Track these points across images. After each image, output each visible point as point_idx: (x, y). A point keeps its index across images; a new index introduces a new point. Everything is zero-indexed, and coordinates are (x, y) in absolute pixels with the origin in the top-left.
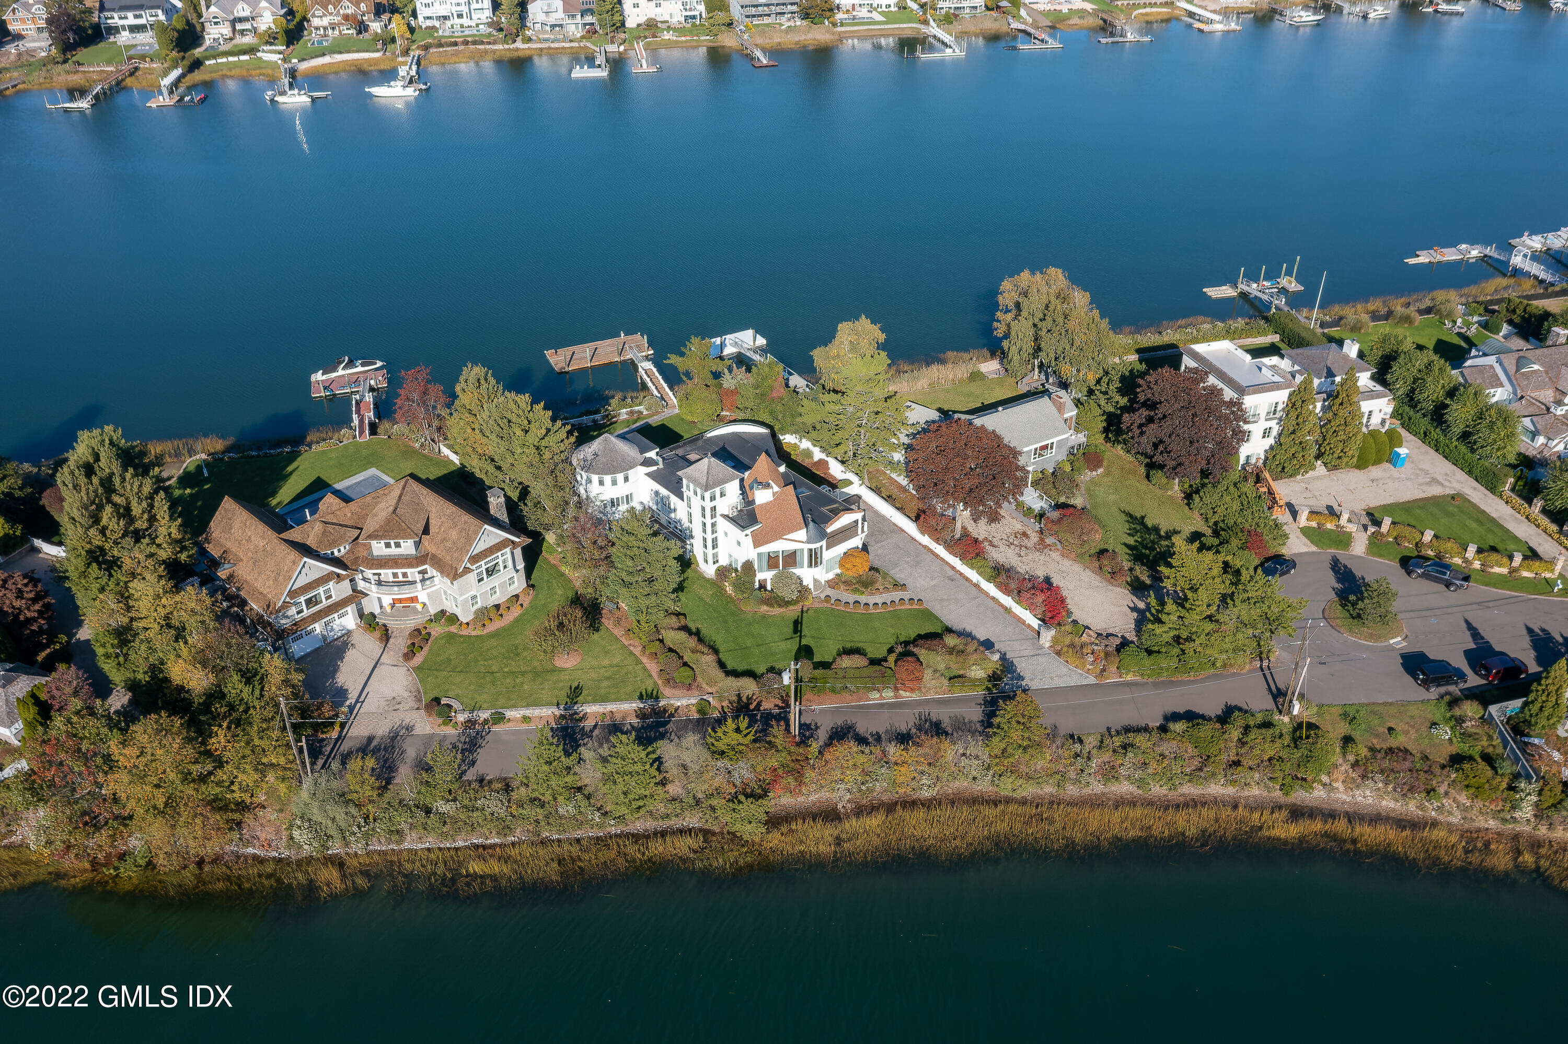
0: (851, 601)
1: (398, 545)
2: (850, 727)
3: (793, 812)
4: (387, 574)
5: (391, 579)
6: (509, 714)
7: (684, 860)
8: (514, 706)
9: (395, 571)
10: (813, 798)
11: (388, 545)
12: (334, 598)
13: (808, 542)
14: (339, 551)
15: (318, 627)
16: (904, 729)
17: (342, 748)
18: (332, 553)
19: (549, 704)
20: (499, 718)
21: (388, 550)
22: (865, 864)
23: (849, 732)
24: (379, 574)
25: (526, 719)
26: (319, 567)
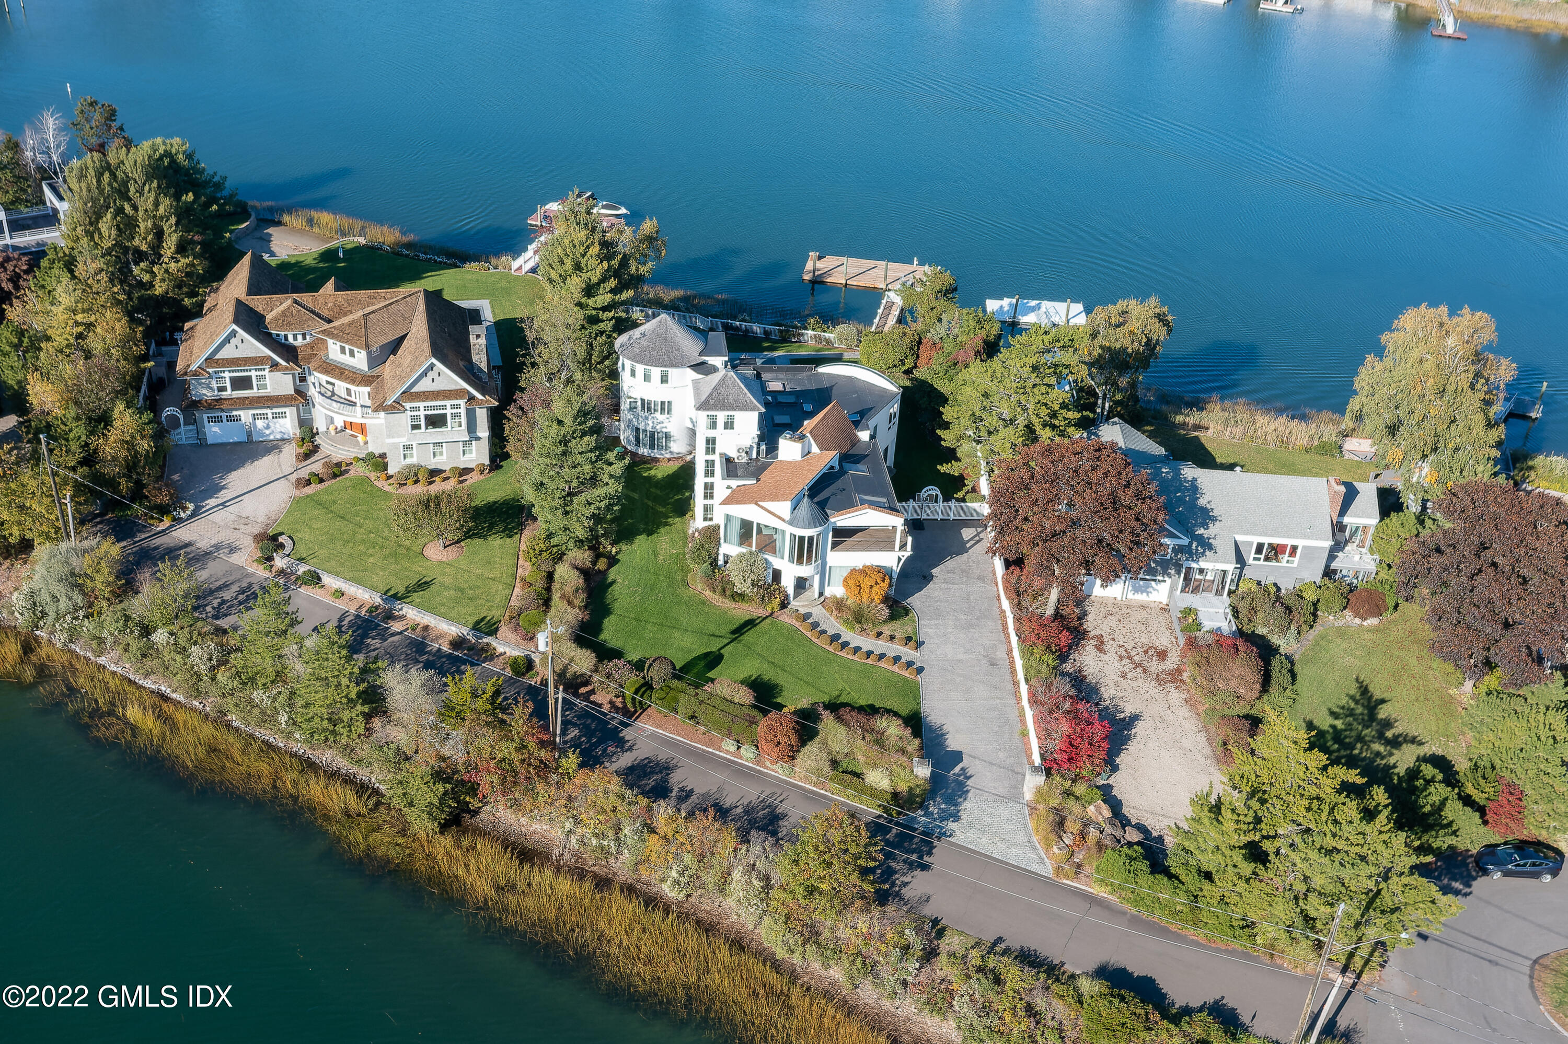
0: (831, 632)
1: (352, 354)
2: (667, 768)
3: (501, 829)
4: (341, 387)
5: (344, 395)
6: (326, 579)
7: (327, 817)
8: (337, 574)
9: (350, 386)
10: (536, 827)
11: (343, 350)
12: (269, 390)
13: (791, 523)
14: (295, 338)
15: (245, 416)
16: (728, 802)
17: (154, 542)
18: (286, 337)
19: (373, 588)
20: (314, 579)
21: (342, 356)
22: (511, 931)
23: (661, 772)
24: (333, 384)
25: (340, 594)
26: (253, 344)
